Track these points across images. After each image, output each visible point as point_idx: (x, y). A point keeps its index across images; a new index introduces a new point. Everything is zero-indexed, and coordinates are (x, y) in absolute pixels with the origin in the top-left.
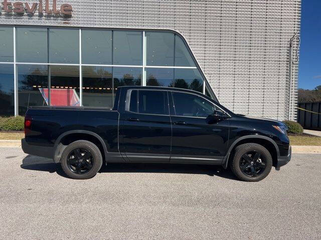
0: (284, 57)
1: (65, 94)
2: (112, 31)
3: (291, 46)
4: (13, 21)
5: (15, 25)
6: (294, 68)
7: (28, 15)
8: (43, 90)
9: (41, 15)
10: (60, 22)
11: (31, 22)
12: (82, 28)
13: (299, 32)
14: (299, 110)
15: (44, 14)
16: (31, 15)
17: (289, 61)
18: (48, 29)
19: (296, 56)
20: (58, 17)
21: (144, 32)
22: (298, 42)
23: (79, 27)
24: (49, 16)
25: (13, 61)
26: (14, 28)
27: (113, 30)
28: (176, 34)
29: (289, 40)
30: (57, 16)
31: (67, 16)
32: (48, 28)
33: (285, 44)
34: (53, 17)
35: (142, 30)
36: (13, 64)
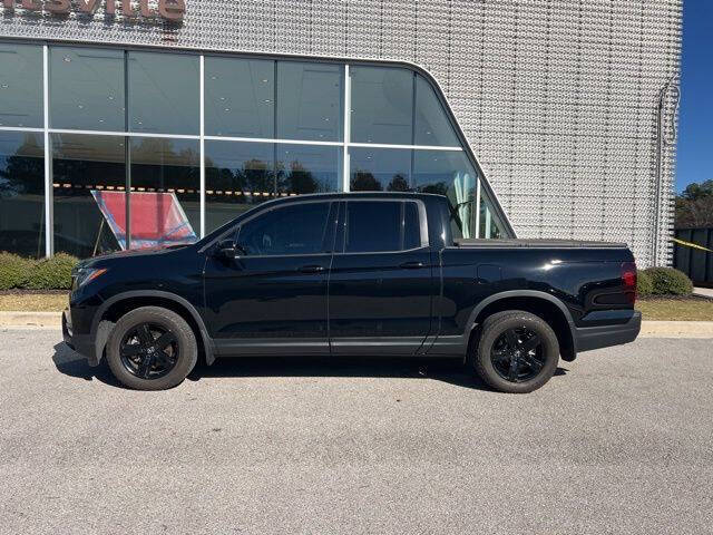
0: (646, 130)
1: (154, 203)
2: (276, 61)
3: (661, 107)
4: (43, 31)
5: (47, 41)
6: (667, 154)
7: (80, 19)
8: (99, 195)
9: (109, 20)
10: (154, 38)
11: (87, 36)
12: (207, 53)
13: (677, 76)
14: (676, 244)
15: (118, 17)
16: (86, 18)
17: (657, 140)
18: (126, 52)
19: (672, 127)
20: (151, 25)
21: (347, 67)
22: (674, 97)
23: (198, 51)
24: (128, 23)
25: (43, 127)
26: (45, 48)
27: (277, 59)
28: (417, 72)
29: (658, 92)
30: (148, 22)
31: (172, 25)
32: (126, 49)
33: (649, 101)
34: (139, 24)
35: (342, 62)
36: (43, 134)
